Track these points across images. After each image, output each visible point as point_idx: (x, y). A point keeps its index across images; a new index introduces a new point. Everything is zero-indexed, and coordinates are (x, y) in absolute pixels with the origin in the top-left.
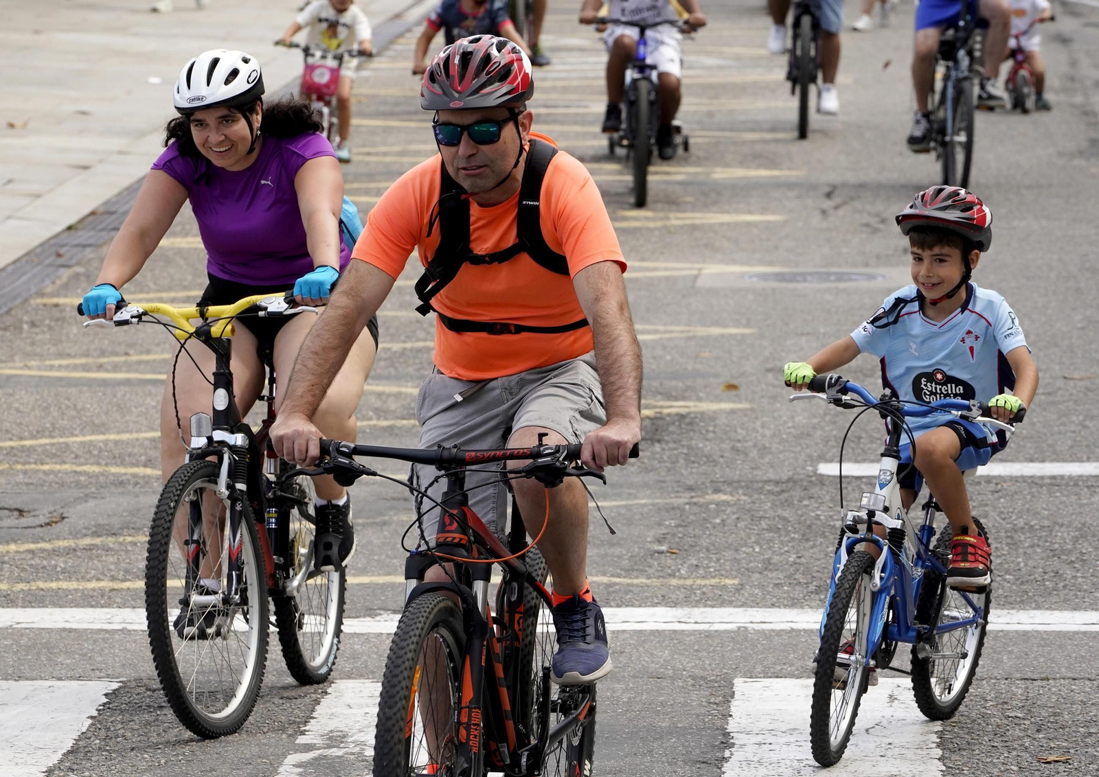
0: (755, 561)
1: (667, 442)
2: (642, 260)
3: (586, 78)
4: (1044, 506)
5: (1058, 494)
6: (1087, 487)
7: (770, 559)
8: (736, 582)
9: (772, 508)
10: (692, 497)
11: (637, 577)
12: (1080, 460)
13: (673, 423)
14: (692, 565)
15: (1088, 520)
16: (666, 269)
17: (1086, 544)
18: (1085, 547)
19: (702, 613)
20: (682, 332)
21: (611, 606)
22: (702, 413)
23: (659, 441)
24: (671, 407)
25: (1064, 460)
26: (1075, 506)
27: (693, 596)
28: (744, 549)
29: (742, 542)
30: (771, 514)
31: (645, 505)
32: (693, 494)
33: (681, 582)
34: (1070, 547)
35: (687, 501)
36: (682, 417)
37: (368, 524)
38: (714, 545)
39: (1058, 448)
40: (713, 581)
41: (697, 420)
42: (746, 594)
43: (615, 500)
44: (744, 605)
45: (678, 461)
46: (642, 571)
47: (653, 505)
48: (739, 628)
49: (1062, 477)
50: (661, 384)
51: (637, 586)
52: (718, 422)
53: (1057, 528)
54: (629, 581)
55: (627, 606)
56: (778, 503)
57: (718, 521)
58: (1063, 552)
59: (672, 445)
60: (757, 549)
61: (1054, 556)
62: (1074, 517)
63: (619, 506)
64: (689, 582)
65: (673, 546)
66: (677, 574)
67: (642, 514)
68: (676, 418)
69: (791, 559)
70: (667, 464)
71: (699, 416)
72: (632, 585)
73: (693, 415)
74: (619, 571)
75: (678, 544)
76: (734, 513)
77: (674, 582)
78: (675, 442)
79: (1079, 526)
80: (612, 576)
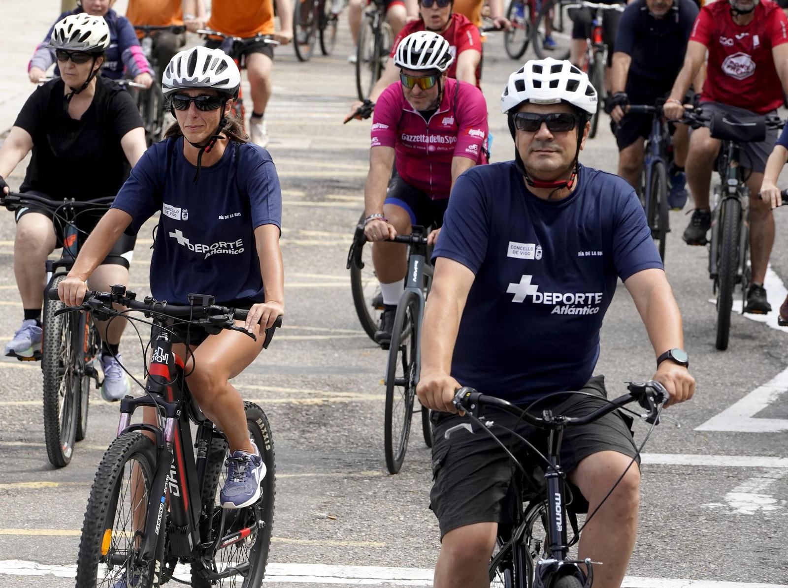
0: (399, 528)
1: (332, 426)
2: (319, 272)
3: (279, 119)
4: (642, 489)
5: (654, 480)
6: (679, 475)
7: (412, 526)
8: (383, 544)
9: (416, 484)
10: (350, 473)
11: (301, 538)
12: (674, 452)
13: (338, 411)
14: (346, 530)
15: (678, 502)
16: (338, 281)
17: (675, 523)
18: (674, 525)
19: (353, 570)
20: (349, 334)
21: (278, 562)
22: (362, 403)
23: (325, 425)
24: (337, 396)
25: (660, 452)
26: (668, 491)
27: (347, 556)
28: (391, 518)
29: (390, 512)
30: (415, 488)
31: (310, 478)
32: (351, 470)
33: (337, 543)
34: (662, 524)
35: (345, 475)
36: (345, 405)
37: (79, 486)
38: (366, 513)
39: (656, 442)
40: (364, 544)
41: (358, 408)
42: (391, 555)
43: (286, 473)
44: (389, 564)
45: (340, 442)
46: (305, 533)
47: (317, 478)
48: (384, 583)
49: (658, 466)
50: (329, 377)
51: (301, 545)
52: (374, 410)
53: (652, 508)
54: (294, 541)
55: (291, 562)
56: (421, 480)
57: (370, 493)
58: (657, 528)
59: (335, 429)
60: (402, 519)
61: (648, 532)
62: (666, 499)
63: (289, 478)
64: (344, 543)
65: (332, 513)
66: (335, 536)
67: (308, 486)
68: (341, 406)
69: (430, 527)
70: (330, 444)
71: (359, 404)
72: (297, 545)
73: (354, 404)
74: (286, 532)
75: (336, 512)
76: (384, 487)
77: (332, 543)
78: (338, 426)
79: (670, 507)
80: (280, 536)
